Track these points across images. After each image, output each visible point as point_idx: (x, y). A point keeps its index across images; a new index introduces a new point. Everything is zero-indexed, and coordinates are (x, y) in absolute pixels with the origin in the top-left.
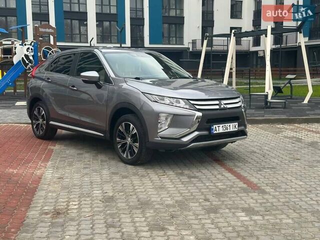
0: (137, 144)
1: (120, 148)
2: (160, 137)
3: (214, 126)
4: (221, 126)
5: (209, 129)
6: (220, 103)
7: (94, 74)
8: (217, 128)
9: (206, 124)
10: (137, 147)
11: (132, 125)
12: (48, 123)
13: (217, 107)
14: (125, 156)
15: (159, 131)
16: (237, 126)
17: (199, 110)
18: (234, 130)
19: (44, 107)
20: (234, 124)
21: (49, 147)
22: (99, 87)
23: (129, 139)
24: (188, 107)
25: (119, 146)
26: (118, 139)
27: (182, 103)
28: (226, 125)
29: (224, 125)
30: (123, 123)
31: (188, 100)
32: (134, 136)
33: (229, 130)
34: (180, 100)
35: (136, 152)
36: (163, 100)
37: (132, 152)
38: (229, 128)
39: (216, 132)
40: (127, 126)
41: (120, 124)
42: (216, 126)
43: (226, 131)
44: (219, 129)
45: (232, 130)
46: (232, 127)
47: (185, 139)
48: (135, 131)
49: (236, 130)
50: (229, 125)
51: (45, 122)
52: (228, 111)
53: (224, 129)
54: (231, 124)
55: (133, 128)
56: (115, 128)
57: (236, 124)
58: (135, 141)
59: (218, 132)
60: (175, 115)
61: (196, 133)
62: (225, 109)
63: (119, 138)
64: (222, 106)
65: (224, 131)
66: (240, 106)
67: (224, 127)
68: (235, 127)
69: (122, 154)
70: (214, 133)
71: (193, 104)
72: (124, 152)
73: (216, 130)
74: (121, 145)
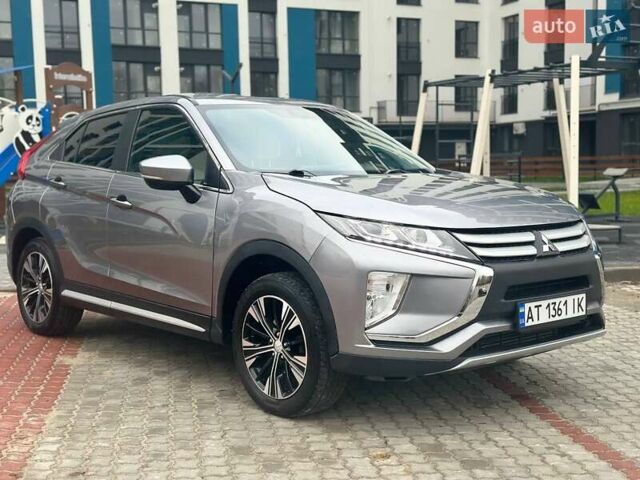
0: (304, 360)
1: (252, 366)
2: (373, 341)
3: (527, 306)
4: (544, 303)
5: (514, 316)
7: (177, 163)
8: (534, 311)
9: (503, 301)
10: (302, 369)
11: (285, 305)
12: (57, 293)
13: (531, 251)
14: (266, 391)
15: (368, 323)
16: (583, 304)
17: (485, 261)
18: (577, 314)
19: (50, 254)
20: (576, 297)
21: (59, 359)
22: (192, 198)
23: (278, 344)
24: (450, 251)
25: (249, 364)
26: (245, 343)
27: (434, 242)
28: (557, 300)
29: (551, 301)
30: (261, 299)
31: (450, 231)
33: (563, 317)
34: (428, 232)
35: (300, 381)
36: (378, 232)
37: (288, 383)
38: (564, 309)
39: (530, 323)
40: (273, 309)
41: (252, 300)
42: (532, 305)
43: (557, 318)
44: (538, 313)
45: (571, 315)
46: (572, 306)
47: (446, 347)
48: (297, 322)
49: (584, 313)
50: (563, 299)
51: (50, 291)
52: (560, 260)
53: (553, 312)
54: (570, 299)
55: (290, 314)
56: (237, 312)
57: (580, 296)
58: (296, 350)
59: (536, 322)
60: (414, 276)
61: (478, 328)
62: (553, 255)
63: (250, 340)
64: (546, 248)
65: (552, 319)
66: (588, 247)
67: (552, 307)
68: (579, 305)
69: (258, 384)
70: (527, 325)
71: (468, 244)
72: (263, 378)
73: (532, 318)
74: (254, 360)
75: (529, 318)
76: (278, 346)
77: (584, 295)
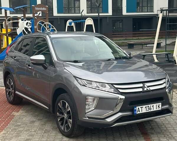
0: (71, 120)
1: (59, 121)
2: (88, 117)
3: (137, 107)
4: (144, 106)
5: (133, 110)
6: (144, 85)
7: (41, 57)
8: (140, 109)
9: (129, 106)
10: (71, 123)
11: (67, 104)
12: (15, 92)
13: (141, 90)
14: (63, 129)
15: (86, 111)
16: (160, 106)
17: (122, 94)
18: (157, 109)
20: (157, 104)
22: (45, 68)
23: (66, 115)
24: (112, 91)
25: (59, 120)
26: (58, 114)
27: (108, 87)
28: (149, 105)
29: (147, 106)
30: (61, 101)
31: (112, 84)
32: (68, 113)
33: (152, 110)
34: (106, 84)
35: (70, 127)
36: (91, 84)
38: (152, 108)
39: (139, 113)
40: (64, 104)
41: (59, 101)
42: (139, 107)
43: (149, 111)
44: (142, 109)
45: (155, 109)
46: (156, 107)
47: (109, 120)
48: (69, 109)
49: (161, 109)
50: (152, 105)
51: (13, 91)
52: (151, 92)
53: (148, 109)
54: (155, 105)
55: (68, 107)
56: (56, 105)
57: (159, 104)
58: (70, 118)
59: (141, 112)
61: (120, 114)
62: (148, 91)
64: (145, 89)
65: (147, 111)
66: (165, 87)
67: (147, 107)
68: (159, 106)
69: (61, 126)
70: (137, 113)
71: (117, 88)
72: (62, 125)
73: (139, 111)
74: (60, 119)
75: (138, 111)
76: (66, 116)
77: (161, 103)
